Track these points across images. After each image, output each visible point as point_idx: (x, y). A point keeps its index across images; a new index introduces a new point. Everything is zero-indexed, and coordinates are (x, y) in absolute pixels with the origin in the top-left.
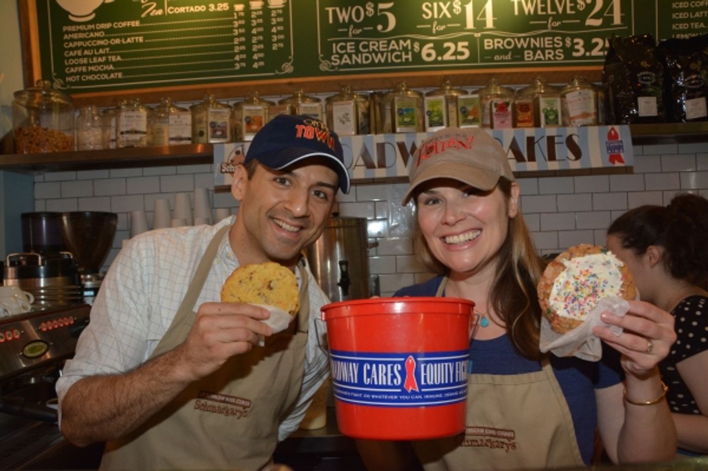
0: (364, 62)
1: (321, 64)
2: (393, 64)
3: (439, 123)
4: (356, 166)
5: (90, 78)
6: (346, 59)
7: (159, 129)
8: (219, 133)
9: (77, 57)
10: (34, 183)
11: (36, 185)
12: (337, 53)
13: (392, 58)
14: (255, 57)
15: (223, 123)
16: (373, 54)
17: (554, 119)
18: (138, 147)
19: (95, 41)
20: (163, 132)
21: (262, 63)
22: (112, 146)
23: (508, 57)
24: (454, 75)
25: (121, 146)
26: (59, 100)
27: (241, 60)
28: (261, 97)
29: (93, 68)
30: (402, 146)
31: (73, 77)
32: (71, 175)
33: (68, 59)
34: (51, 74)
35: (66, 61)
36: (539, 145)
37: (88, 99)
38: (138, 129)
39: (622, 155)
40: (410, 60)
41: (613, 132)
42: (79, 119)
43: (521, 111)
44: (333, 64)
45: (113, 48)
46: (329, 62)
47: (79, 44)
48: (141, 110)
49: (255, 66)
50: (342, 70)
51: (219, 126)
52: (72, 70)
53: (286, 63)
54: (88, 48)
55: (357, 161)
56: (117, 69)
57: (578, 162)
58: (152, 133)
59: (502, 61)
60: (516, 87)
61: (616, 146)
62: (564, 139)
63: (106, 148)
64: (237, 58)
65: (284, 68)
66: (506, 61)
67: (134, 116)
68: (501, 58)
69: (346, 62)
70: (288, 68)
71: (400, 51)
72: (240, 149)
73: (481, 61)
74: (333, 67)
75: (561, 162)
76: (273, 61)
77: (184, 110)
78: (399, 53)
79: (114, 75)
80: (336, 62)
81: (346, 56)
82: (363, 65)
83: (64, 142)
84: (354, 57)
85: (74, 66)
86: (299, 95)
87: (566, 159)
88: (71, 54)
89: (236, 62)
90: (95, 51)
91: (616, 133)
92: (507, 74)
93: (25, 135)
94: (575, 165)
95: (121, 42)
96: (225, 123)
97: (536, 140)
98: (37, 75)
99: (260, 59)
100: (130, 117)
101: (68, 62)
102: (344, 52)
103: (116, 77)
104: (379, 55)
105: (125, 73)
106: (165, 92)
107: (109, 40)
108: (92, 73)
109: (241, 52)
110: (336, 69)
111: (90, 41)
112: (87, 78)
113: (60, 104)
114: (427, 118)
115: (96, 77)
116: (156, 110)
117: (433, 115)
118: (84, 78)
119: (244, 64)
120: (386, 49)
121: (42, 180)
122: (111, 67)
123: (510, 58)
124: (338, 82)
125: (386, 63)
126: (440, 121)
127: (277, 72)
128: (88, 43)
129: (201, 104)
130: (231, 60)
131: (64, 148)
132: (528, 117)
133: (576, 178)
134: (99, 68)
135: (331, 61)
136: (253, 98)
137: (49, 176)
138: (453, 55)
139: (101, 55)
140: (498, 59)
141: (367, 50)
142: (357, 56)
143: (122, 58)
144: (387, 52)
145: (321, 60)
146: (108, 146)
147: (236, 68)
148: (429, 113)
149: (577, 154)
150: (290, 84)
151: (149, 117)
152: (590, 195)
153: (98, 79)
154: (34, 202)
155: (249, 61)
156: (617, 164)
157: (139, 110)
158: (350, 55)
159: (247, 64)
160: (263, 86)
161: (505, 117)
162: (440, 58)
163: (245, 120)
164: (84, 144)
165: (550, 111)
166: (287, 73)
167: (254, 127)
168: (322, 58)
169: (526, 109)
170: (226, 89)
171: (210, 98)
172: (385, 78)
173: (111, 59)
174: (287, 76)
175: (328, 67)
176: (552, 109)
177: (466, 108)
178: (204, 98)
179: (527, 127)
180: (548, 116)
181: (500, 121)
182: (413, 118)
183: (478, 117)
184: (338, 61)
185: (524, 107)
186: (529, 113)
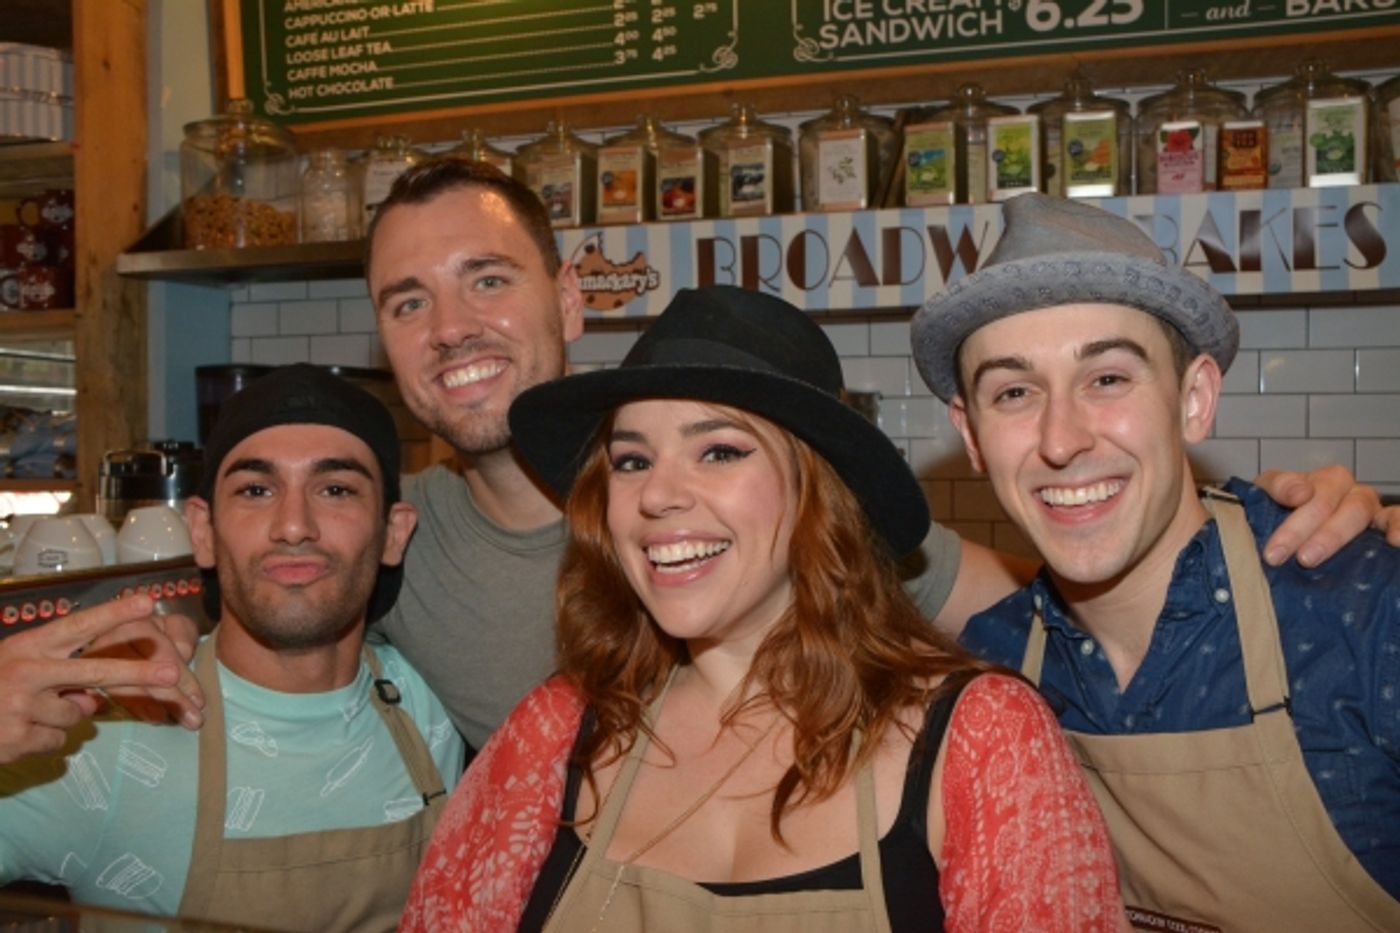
0: (894, 39)
1: (799, 48)
2: (959, 40)
3: (1019, 180)
4: (835, 278)
5: (332, 89)
6: (852, 35)
9: (310, 47)
10: (231, 305)
11: (236, 310)
12: (833, 20)
13: (957, 27)
14: (658, 36)
15: (565, 185)
16: (914, 21)
17: (1342, 159)
19: (341, 13)
21: (671, 50)
23: (1242, 11)
26: (266, 139)
27: (629, 44)
28: (666, 125)
30: (939, 237)
31: (302, 88)
32: (296, 289)
33: (292, 51)
34: (262, 84)
35: (288, 56)
36: (1271, 230)
37: (327, 133)
40: (999, 30)
42: (308, 177)
43: (1235, 145)
44: (824, 45)
45: (376, 25)
46: (813, 41)
47: (314, 19)
49: (658, 55)
50: (841, 59)
51: (558, 194)
52: (301, 75)
53: (721, 48)
54: (329, 28)
55: (837, 269)
56: (383, 69)
57: (1375, 271)
59: (1227, 20)
62: (1339, 216)
64: (620, 39)
65: (718, 59)
66: (1236, 20)
67: (392, 173)
68: (1223, 14)
69: (852, 40)
70: (726, 58)
71: (977, 10)
72: (595, 241)
73: (1172, 26)
74: (823, 53)
75: (1326, 272)
76: (695, 43)
78: (973, 15)
79: (379, 83)
80: (829, 41)
81: (852, 27)
82: (889, 47)
83: (272, 224)
84: (870, 27)
85: (303, 66)
87: (1343, 265)
88: (299, 41)
89: (619, 47)
90: (343, 32)
92: (1236, 52)
93: (200, 212)
94: (1366, 280)
95: (391, 14)
96: (570, 185)
97: (1263, 218)
98: (236, 88)
99: (668, 41)
100: (384, 174)
101: (292, 58)
102: (849, 16)
103: (382, 86)
104: (928, 22)
105: (398, 77)
106: (472, 117)
107: (369, 9)
108: (336, 79)
109: (629, 26)
110: (831, 57)
111: (332, 14)
112: (328, 90)
113: (268, 148)
114: (993, 166)
115: (344, 88)
117: (1006, 161)
118: (323, 90)
119: (633, 53)
120: (943, 8)
121: (245, 299)
122: (372, 67)
123: (1246, 13)
124: (834, 89)
125: (943, 39)
126: (1023, 176)
127: (703, 68)
128: (328, 19)
129: (543, 142)
130: (610, 44)
131: (273, 236)
132: (1254, 160)
134: (350, 69)
135: (819, 39)
136: (645, 125)
137: (259, 290)
138: (1101, 12)
139: (354, 42)
140: (1216, 16)
141: (899, 11)
142: (878, 26)
143: (393, 45)
144: (946, 13)
145: (795, 35)
148: (998, 157)
150: (728, 94)
153: (348, 91)
154: (230, 345)
155: (646, 45)
158: (861, 25)
159: (640, 53)
160: (671, 99)
161: (1186, 163)
162: (1069, 23)
163: (603, 179)
164: (314, 228)
165: (1332, 139)
166: (724, 71)
167: (620, 194)
168: (800, 34)
169: (1248, 140)
170: (596, 108)
171: (561, 129)
172: (937, 75)
173: (373, 49)
174: (725, 75)
175: (811, 53)
176: (1337, 135)
177: (1081, 145)
178: (548, 130)
179: (1248, 187)
180: (1325, 153)
181: (1174, 174)
182: (941, 171)
183: (1109, 167)
184: (835, 38)
185: (1245, 136)
186: (1257, 152)
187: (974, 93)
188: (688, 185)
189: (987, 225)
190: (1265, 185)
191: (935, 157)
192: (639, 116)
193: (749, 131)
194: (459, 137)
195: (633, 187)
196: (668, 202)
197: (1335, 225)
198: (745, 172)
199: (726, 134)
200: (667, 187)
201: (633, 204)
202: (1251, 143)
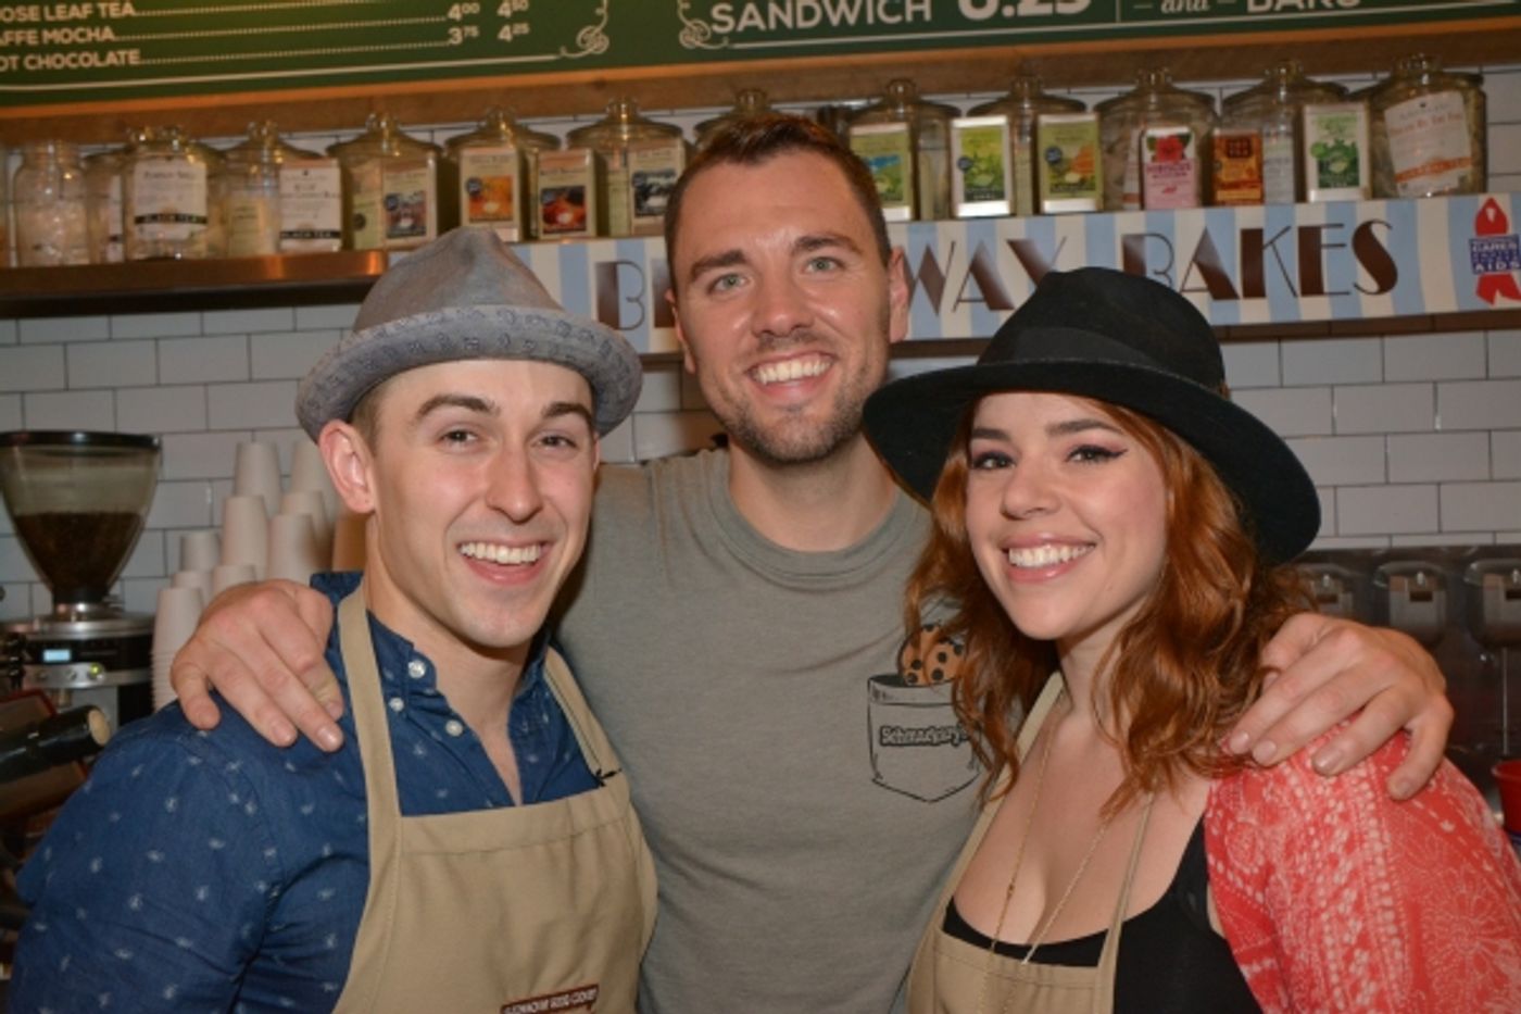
0: (802, 24)
1: (686, 31)
2: (880, 27)
3: (991, 192)
5: (49, 62)
6: (751, 17)
7: (244, 209)
8: (405, 223)
13: (877, 11)
14: (505, 10)
15: (415, 194)
16: (826, 3)
17: (1345, 174)
18: (182, 260)
20: (254, 217)
21: (523, 28)
22: (115, 254)
23: (1201, 3)
24: (1047, 58)
25: (138, 256)
27: (467, 20)
28: (520, 121)
29: (56, 36)
36: (1274, 248)
37: (44, 120)
38: (184, 210)
39: (1515, 274)
40: (928, 16)
41: (1491, 213)
42: (21, 178)
43: (1229, 155)
44: (717, 28)
46: (700, 22)
48: (191, 158)
49: (505, 34)
50: (738, 46)
51: (406, 205)
53: (588, 29)
56: (124, 38)
57: (1387, 296)
58: (223, 221)
59: (1186, 14)
60: (1221, 89)
61: (1497, 252)
62: (1347, 236)
63: (98, 260)
64: (455, 13)
65: (584, 42)
66: (1196, 14)
67: (170, 175)
68: (1182, 7)
69: (751, 23)
70: (594, 41)
73: (1124, 19)
74: (716, 38)
75: (1336, 298)
77: (312, 156)
79: (118, 57)
80: (723, 24)
81: (751, 8)
82: (797, 33)
84: (774, 9)
85: (2, 27)
86: (624, 116)
87: (1354, 290)
89: (453, 23)
91: (1500, 216)
92: (1198, 51)
94: (1379, 306)
96: (422, 193)
97: (1266, 238)
99: (518, 17)
100: (157, 176)
103: (123, 62)
104: (843, 5)
105: (146, 50)
106: (259, 106)
108: (52, 48)
110: (725, 43)
112: (41, 62)
114: (958, 176)
115: (66, 61)
116: (231, 156)
117: (974, 170)
118: (33, 62)
119: (473, 31)
122: (108, 34)
123: (1205, 7)
124: (729, 79)
125: (861, 26)
126: (996, 188)
127: (564, 53)
129: (361, 140)
130: (443, 19)
132: (1250, 171)
133: (1390, 341)
134: (74, 35)
135: (711, 21)
136: (498, 126)
140: (1172, 9)
143: (137, 7)
145: (682, 17)
146: (104, 253)
147: (451, 41)
148: (964, 164)
149: (1385, 274)
150: (600, 85)
151: (211, 176)
152: (1430, 386)
153: (74, 66)
155: (489, 21)
156: (1502, 302)
157: (184, 158)
159: (481, 30)
160: (529, 90)
161: (1178, 175)
162: (1008, 11)
163: (468, 187)
164: (38, 247)
165: (1333, 149)
166: (591, 56)
167: (491, 207)
168: (685, 13)
169: (1242, 150)
170: (428, 99)
171: (383, 124)
172: (857, 68)
173: (107, 10)
174: (591, 62)
175: (700, 37)
176: (1339, 146)
177: (1060, 153)
178: (367, 124)
179: (1245, 202)
180: (1328, 164)
181: (1163, 188)
182: (897, 181)
183: (1093, 178)
184: (730, 20)
185: (1238, 145)
186: (1252, 162)
187: (905, 88)
188: (576, 196)
189: (953, 245)
190: (1261, 200)
191: (889, 164)
192: (487, 111)
193: (629, 131)
194: (243, 132)
195: (509, 198)
196: (550, 218)
197: (1342, 245)
198: (651, 180)
199: (607, 134)
200: (548, 199)
201: (509, 219)
202: (1246, 152)
